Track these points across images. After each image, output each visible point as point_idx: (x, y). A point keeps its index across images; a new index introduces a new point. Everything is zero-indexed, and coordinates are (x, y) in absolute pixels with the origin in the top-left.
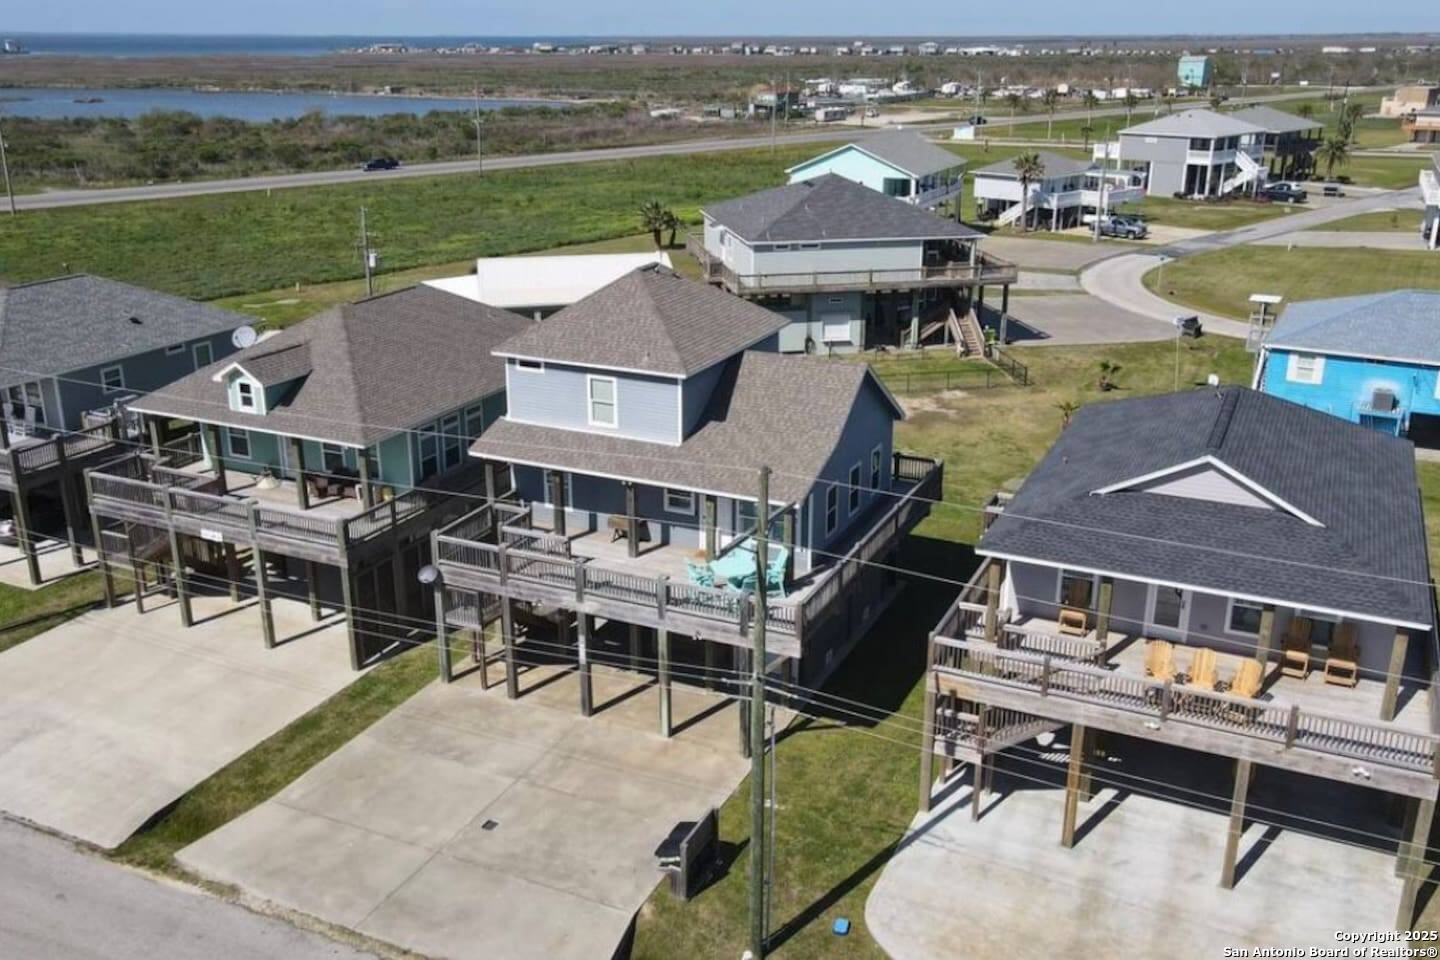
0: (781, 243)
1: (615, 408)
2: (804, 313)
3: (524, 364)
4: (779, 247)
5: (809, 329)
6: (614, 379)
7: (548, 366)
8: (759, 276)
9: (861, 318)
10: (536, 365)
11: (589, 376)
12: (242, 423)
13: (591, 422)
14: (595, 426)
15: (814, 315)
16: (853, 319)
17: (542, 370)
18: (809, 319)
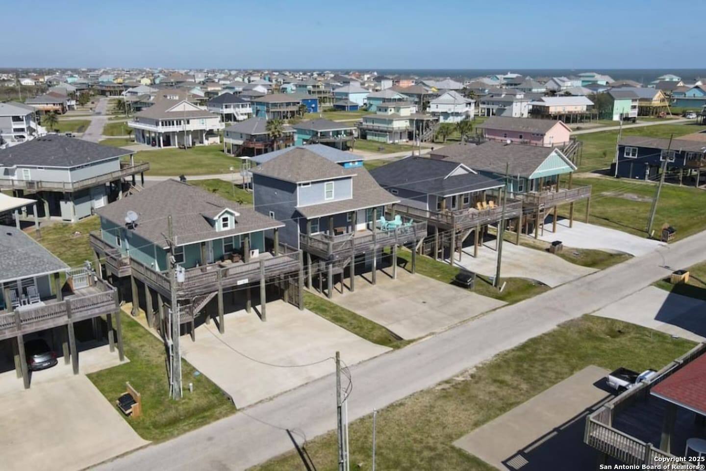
0: (78, 166)
1: (333, 192)
2: (89, 196)
3: (304, 184)
4: (86, 166)
5: (91, 204)
6: (333, 182)
7: (313, 183)
8: (73, 183)
9: (106, 195)
10: (308, 184)
11: (326, 183)
12: (229, 234)
13: (326, 199)
14: (327, 200)
15: (92, 197)
16: (104, 196)
17: (310, 185)
18: (91, 200)
